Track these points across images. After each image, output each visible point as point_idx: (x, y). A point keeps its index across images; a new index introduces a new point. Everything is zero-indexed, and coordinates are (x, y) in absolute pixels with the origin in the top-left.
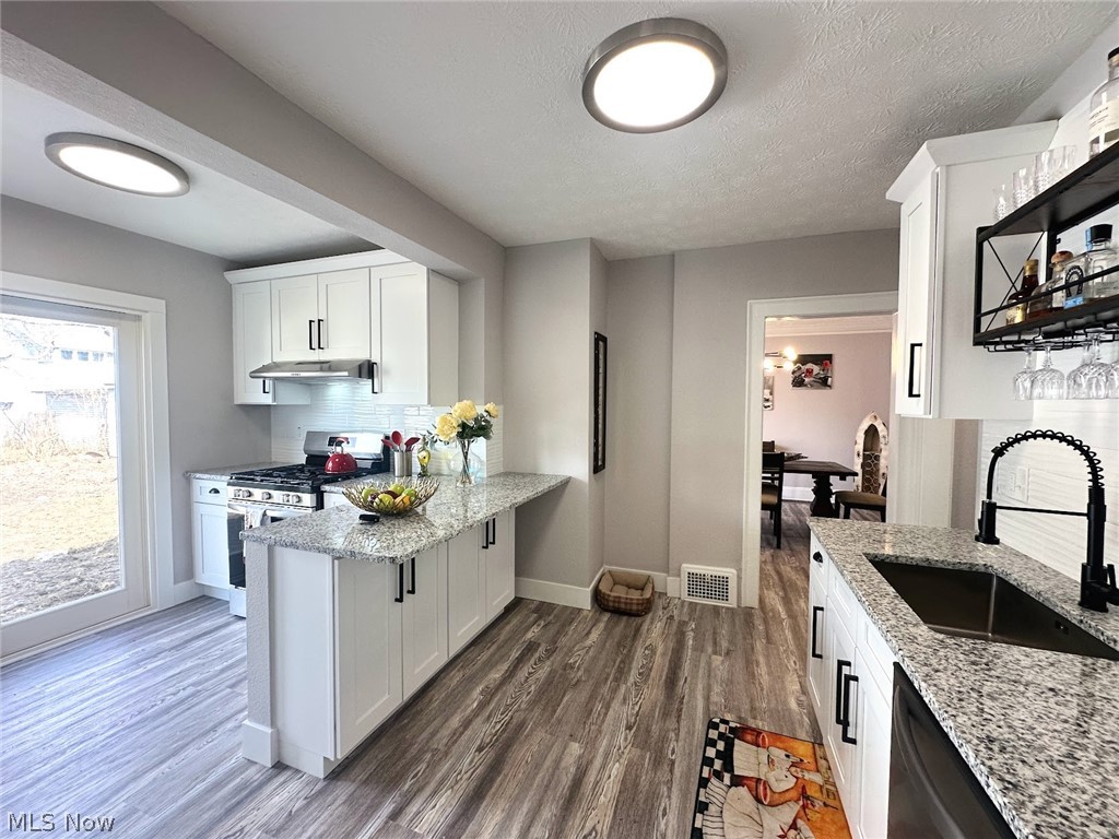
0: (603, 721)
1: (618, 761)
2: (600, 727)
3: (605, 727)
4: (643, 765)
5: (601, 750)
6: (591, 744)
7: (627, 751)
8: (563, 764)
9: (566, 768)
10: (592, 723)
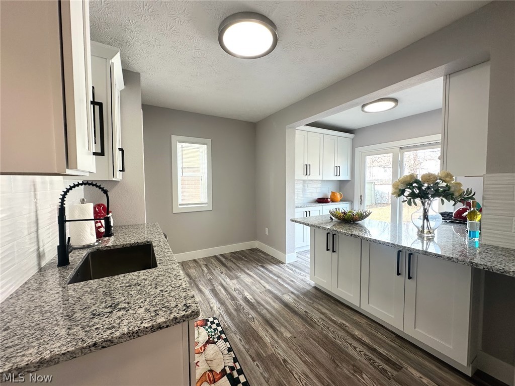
0: (296, 353)
1: (271, 343)
2: (293, 350)
3: (292, 352)
4: (262, 349)
5: (280, 341)
6: (286, 340)
7: (273, 349)
8: (282, 327)
9: (280, 327)
10: (297, 349)
